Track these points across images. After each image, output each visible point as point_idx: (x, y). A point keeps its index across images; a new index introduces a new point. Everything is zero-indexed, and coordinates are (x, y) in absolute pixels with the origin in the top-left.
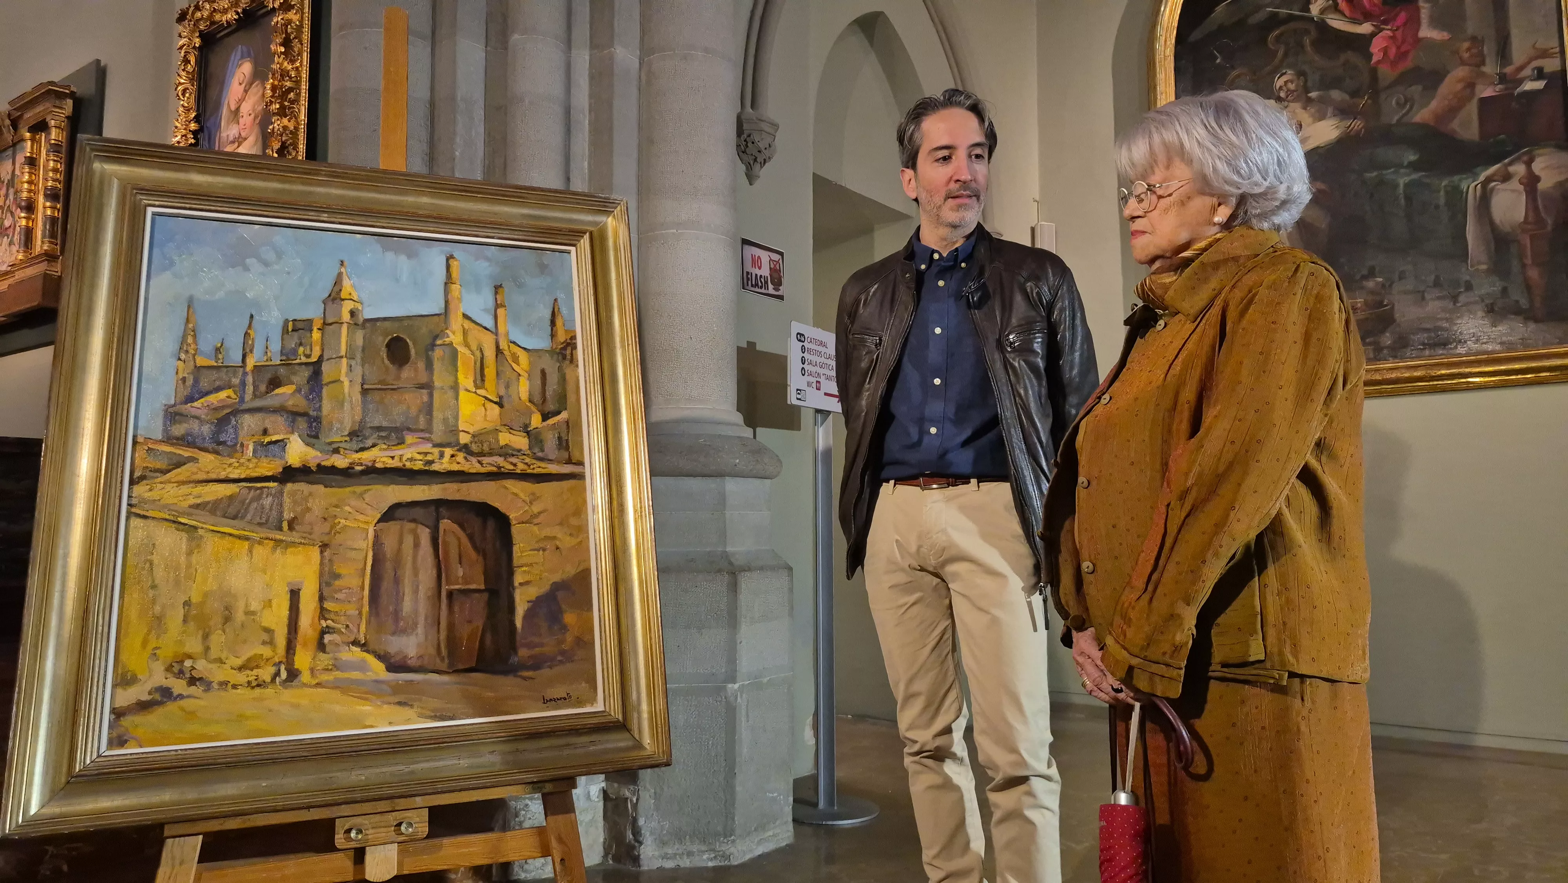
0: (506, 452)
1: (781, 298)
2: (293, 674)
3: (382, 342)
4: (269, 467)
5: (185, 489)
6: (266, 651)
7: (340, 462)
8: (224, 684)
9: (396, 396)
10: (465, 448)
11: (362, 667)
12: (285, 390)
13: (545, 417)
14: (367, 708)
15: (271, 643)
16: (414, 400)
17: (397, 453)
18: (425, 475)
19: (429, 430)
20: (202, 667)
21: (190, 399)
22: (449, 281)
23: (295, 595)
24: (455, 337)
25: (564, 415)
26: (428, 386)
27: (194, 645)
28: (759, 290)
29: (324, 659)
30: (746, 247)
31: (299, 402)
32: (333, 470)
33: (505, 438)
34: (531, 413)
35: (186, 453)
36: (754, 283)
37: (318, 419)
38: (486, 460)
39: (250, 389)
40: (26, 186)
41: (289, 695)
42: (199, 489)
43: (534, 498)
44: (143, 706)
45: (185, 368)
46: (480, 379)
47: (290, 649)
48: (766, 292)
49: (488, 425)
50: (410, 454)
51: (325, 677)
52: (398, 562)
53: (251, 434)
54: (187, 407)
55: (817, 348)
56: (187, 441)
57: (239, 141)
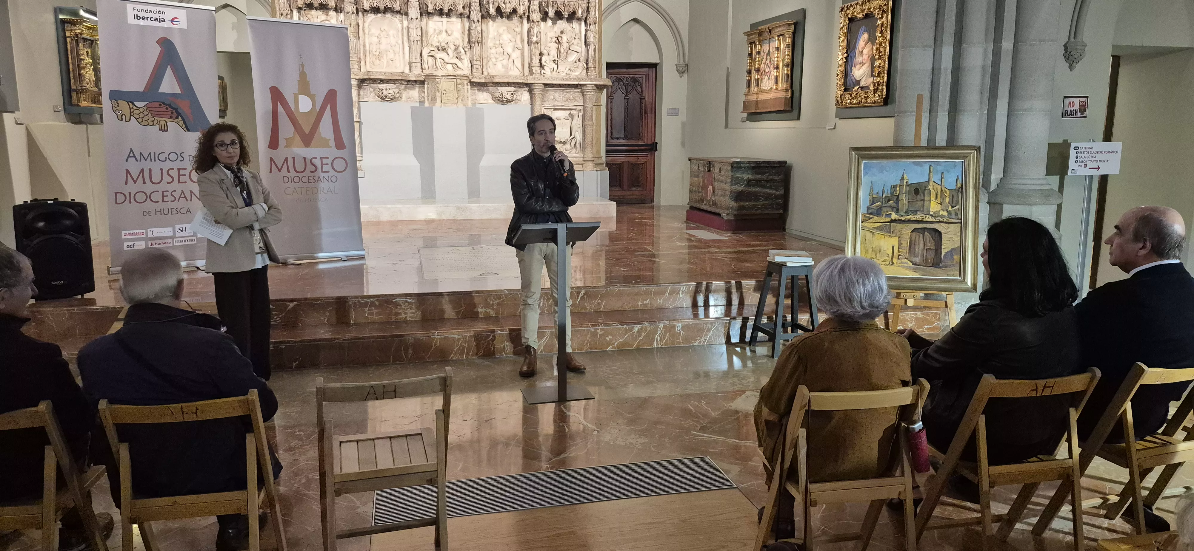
0: (942, 216)
2: (893, 264)
3: (913, 189)
4: (888, 220)
5: (871, 224)
7: (903, 218)
9: (916, 203)
10: (932, 215)
11: (907, 263)
12: (891, 202)
13: (952, 207)
14: (908, 272)
15: (888, 257)
16: (920, 203)
17: (916, 216)
18: (922, 222)
19: (923, 211)
21: (872, 204)
22: (930, 172)
23: (893, 247)
24: (931, 187)
25: (957, 207)
26: (923, 200)
27: (874, 257)
28: (1072, 116)
29: (899, 261)
30: (1066, 99)
31: (894, 205)
32: (901, 220)
33: (942, 213)
34: (948, 206)
35: (871, 216)
36: (1069, 114)
37: (898, 209)
38: (937, 218)
39: (884, 202)
40: (776, 59)
41: (892, 267)
42: (874, 224)
43: (948, 228)
45: (871, 198)
46: (936, 198)
47: (892, 258)
48: (1076, 116)
49: (938, 210)
50: (918, 217)
51: (900, 265)
52: (915, 241)
53: (884, 212)
54: (871, 207)
55: (1086, 150)
56: (871, 214)
57: (862, 64)
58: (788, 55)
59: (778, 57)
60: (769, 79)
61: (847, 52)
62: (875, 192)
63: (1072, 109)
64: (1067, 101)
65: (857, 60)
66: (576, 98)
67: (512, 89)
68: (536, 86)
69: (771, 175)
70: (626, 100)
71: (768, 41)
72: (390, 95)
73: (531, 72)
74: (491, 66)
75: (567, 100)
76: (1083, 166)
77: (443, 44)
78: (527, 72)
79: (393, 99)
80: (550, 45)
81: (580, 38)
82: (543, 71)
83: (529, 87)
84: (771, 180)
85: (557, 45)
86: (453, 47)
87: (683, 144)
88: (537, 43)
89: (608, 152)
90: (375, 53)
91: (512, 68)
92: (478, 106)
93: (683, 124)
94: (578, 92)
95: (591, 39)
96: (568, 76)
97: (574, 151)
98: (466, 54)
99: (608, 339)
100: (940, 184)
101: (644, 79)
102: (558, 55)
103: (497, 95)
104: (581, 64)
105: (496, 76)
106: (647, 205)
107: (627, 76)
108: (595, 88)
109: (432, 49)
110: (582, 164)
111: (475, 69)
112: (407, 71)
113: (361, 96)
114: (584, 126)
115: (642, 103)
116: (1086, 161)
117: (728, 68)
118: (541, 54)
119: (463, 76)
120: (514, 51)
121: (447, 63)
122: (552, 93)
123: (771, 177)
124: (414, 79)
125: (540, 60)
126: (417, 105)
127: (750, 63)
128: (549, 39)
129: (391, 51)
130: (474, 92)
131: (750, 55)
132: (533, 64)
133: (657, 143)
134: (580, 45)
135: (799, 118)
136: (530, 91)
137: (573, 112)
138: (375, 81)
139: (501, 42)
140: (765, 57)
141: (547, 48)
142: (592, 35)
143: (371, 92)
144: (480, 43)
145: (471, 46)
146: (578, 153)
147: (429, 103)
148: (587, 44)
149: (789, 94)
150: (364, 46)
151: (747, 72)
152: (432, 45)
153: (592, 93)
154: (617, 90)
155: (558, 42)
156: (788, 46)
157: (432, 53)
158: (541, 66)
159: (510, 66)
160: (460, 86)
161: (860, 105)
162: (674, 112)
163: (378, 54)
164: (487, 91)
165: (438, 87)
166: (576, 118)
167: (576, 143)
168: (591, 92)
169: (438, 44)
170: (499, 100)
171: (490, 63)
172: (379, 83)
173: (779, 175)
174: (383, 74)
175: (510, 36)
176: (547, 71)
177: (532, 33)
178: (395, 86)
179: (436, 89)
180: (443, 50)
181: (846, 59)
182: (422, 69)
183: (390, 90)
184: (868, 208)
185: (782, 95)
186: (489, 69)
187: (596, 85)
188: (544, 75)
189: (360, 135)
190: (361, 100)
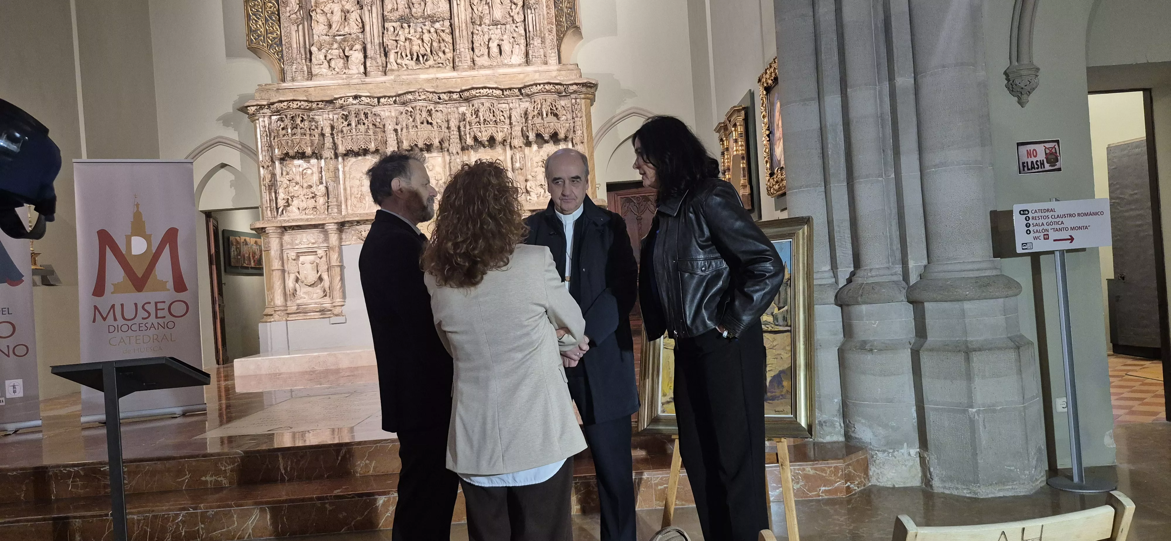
1: (1059, 169)
25: (786, 308)
28: (1037, 170)
30: (1020, 147)
34: (775, 308)
36: (1030, 167)
48: (1043, 169)
55: (1043, 214)
57: (779, 139)
58: (742, 146)
61: (768, 129)
63: (1034, 160)
64: (1023, 149)
65: (776, 136)
70: (639, 220)
76: (1042, 237)
80: (536, 170)
82: (529, 197)
85: (543, 169)
88: (521, 169)
90: (357, 196)
102: (545, 179)
107: (636, 195)
113: (343, 240)
116: (1047, 230)
118: (525, 180)
125: (526, 186)
127: (724, 162)
128: (535, 164)
131: (724, 153)
138: (352, 223)
141: (533, 174)
143: (353, 235)
149: (747, 191)
150: (345, 189)
154: (628, 211)
155: (545, 165)
156: (743, 134)
158: (527, 192)
163: (359, 196)
172: (356, 225)
176: (533, 196)
177: (515, 159)
181: (769, 136)
188: (530, 201)
189: (342, 279)
190: (343, 244)
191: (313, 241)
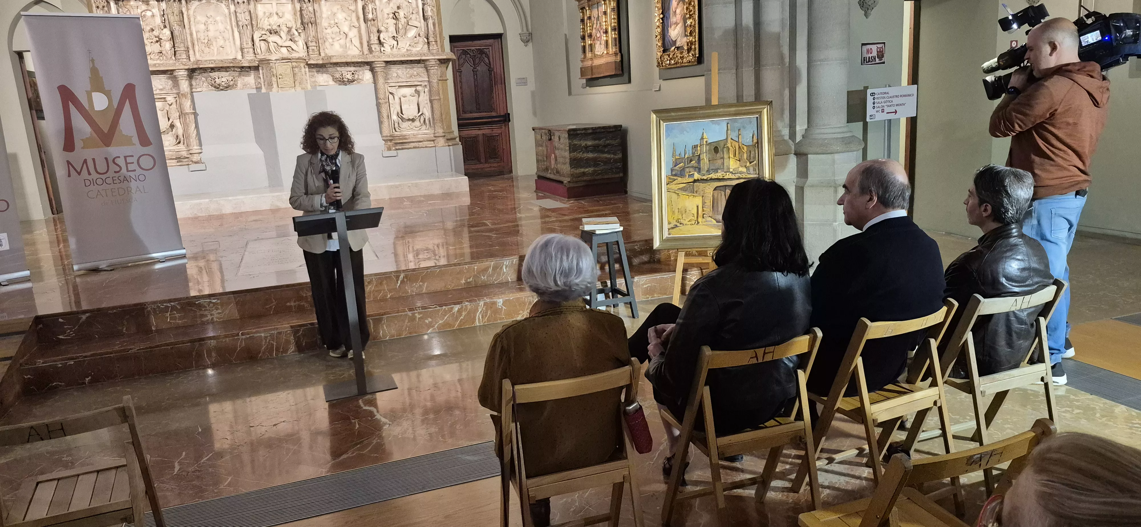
0: (741, 173)
2: (698, 223)
3: (713, 148)
4: (691, 180)
5: (676, 185)
6: (693, 218)
7: (705, 178)
8: (686, 224)
9: (716, 161)
10: (732, 173)
11: (711, 221)
12: (693, 162)
13: (750, 163)
14: (713, 230)
16: (720, 162)
17: (716, 174)
18: (723, 179)
19: (723, 169)
20: (682, 221)
21: (675, 166)
22: (727, 130)
23: (698, 207)
24: (729, 145)
25: (755, 162)
26: (723, 158)
27: (680, 217)
28: (871, 63)
29: (703, 220)
30: (863, 47)
31: (696, 165)
32: (703, 180)
33: (741, 169)
34: (747, 162)
35: (675, 178)
36: (868, 61)
37: (700, 168)
38: (736, 175)
39: (686, 162)
40: (604, 23)
41: (698, 226)
42: (679, 185)
44: (673, 228)
45: (674, 160)
46: (735, 155)
47: (697, 217)
48: (875, 63)
49: (737, 166)
50: (719, 175)
51: (704, 223)
52: (717, 199)
53: (687, 173)
54: (675, 168)
55: (883, 96)
56: (675, 175)
57: (677, 24)
58: (614, 19)
59: (605, 22)
60: (600, 44)
61: (662, 13)
62: (677, 153)
63: (870, 55)
64: (865, 48)
65: (672, 20)
66: (421, 74)
67: (352, 69)
68: (375, 64)
69: (607, 140)
70: (475, 72)
71: (596, 6)
72: (223, 83)
73: (370, 50)
74: (328, 47)
75: (411, 76)
76: (880, 111)
77: (274, 27)
78: (366, 51)
79: (227, 87)
80: (387, 21)
81: (418, 13)
82: (382, 49)
83: (370, 65)
84: (609, 145)
85: (394, 21)
86: (286, 30)
87: (535, 114)
88: (374, 20)
89: (460, 126)
90: (204, 41)
91: (351, 47)
92: (319, 88)
93: (533, 93)
94: (422, 67)
95: (429, 13)
96: (409, 52)
97: (424, 127)
98: (300, 35)
99: (427, 321)
100: (737, 140)
101: (491, 51)
102: (397, 31)
103: (338, 75)
104: (421, 40)
105: (333, 56)
106: (505, 176)
107: (473, 48)
108: (438, 62)
109: (264, 32)
110: (433, 141)
111: (311, 51)
112: (239, 57)
113: (193, 87)
114: (431, 101)
115: (491, 74)
116: (883, 106)
117: (566, 35)
118: (379, 31)
119: (298, 59)
120: (350, 29)
121: (281, 47)
122: (395, 70)
123: (608, 142)
124: (246, 64)
125: (379, 38)
126: (254, 91)
127: (583, 28)
128: (386, 16)
129: (220, 37)
130: (313, 74)
131: (582, 20)
132: (372, 42)
133: (509, 114)
134: (418, 19)
135: (630, 81)
136: (372, 70)
137: (419, 88)
138: (206, 70)
139: (336, 21)
140: (595, 22)
141: (385, 25)
142: (429, 9)
143: (203, 82)
144: (314, 23)
145: (304, 27)
146: (428, 130)
147: (267, 89)
148: (425, 18)
149: (619, 58)
150: (191, 34)
151: (581, 38)
152: (263, 29)
153: (436, 68)
154: (464, 63)
155: (395, 17)
156: (613, 10)
157: (264, 37)
158: (380, 43)
159: (348, 45)
160: (296, 69)
161: (678, 65)
162: (523, 82)
163: (206, 41)
164: (327, 72)
165: (273, 72)
166: (422, 94)
167: (425, 119)
168: (434, 67)
169: (269, 27)
170: (340, 81)
171: (327, 44)
172: (210, 72)
173: (616, 140)
174: (213, 62)
175: (344, 15)
176: (387, 48)
177: (367, 10)
178: (227, 74)
179: (272, 73)
180: (275, 33)
181: (663, 20)
182: (255, 54)
183: (223, 78)
184: (672, 170)
185: (612, 59)
186: (326, 50)
187: (439, 60)
188: (384, 52)
189: (197, 127)
190: (194, 90)
191: (161, 87)
